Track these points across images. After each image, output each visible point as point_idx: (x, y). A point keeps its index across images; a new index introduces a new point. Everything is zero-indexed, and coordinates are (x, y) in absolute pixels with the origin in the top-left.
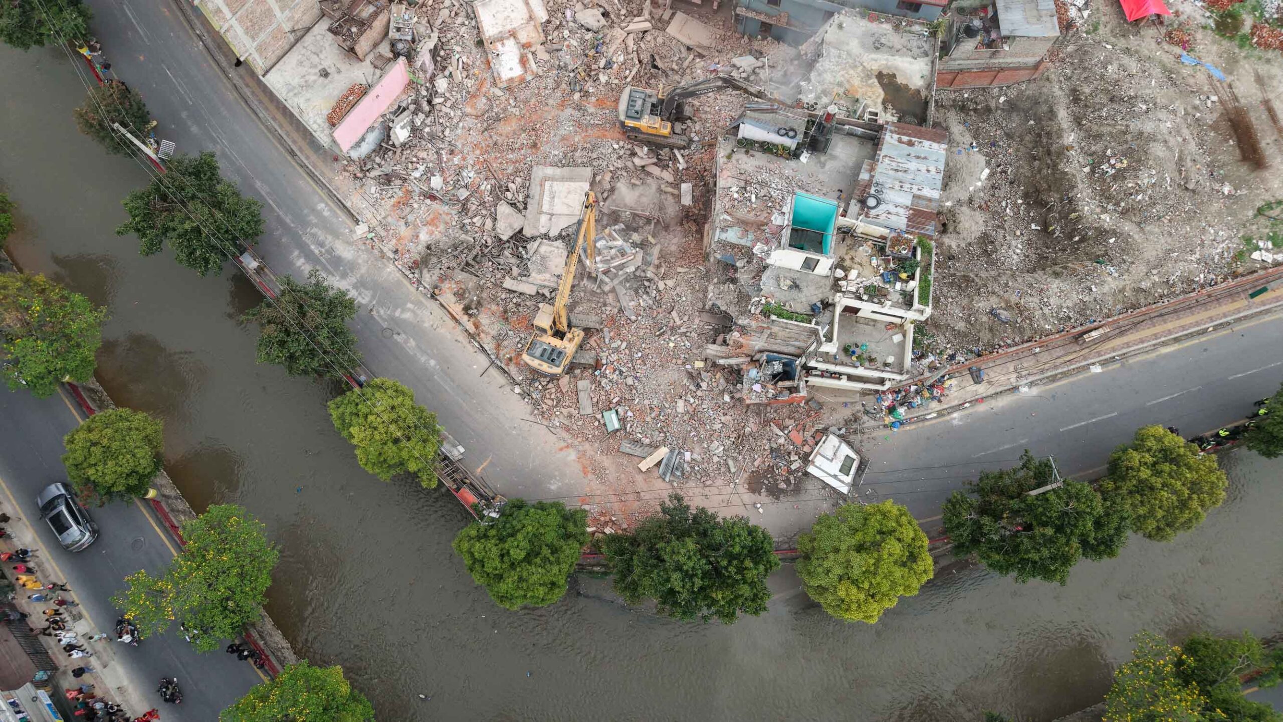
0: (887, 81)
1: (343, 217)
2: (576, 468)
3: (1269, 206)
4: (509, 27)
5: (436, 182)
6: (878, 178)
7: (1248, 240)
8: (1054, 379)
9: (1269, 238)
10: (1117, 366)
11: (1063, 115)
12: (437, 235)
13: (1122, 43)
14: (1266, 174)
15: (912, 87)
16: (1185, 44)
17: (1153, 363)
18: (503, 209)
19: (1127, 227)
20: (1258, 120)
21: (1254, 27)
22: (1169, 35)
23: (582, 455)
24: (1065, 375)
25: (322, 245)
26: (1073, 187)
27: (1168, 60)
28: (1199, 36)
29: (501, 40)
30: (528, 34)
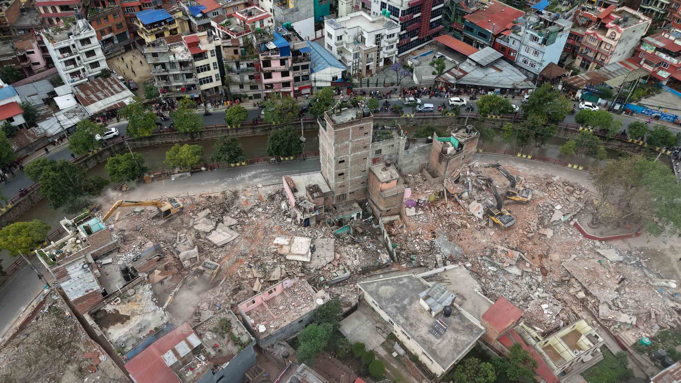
1: (269, 184)
4: (293, 245)
5: (260, 210)
6: (90, 274)
12: (240, 200)
15: (111, 327)
18: (234, 222)
25: (264, 176)
29: (290, 242)
30: (285, 250)
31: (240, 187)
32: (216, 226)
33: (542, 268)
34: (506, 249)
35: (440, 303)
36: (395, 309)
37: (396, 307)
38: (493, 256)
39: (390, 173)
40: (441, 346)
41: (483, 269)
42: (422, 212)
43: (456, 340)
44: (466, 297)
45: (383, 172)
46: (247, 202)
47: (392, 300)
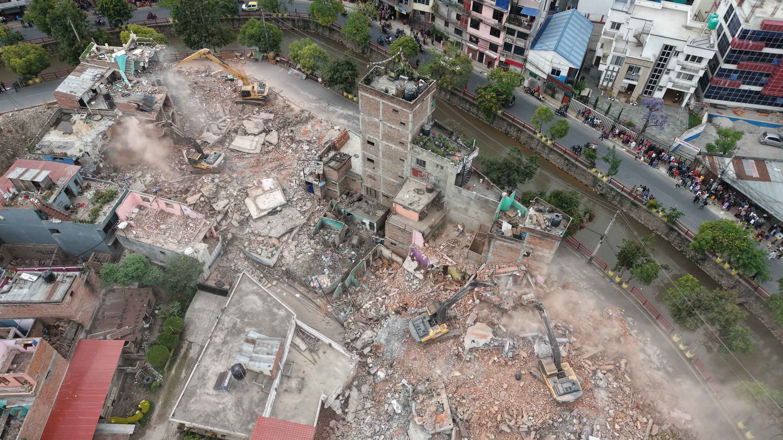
4: (267, 195)
15: (57, 131)
29: (270, 190)
30: (256, 192)
31: (322, 116)
32: (260, 133)
34: (446, 406)
35: (251, 359)
36: (231, 325)
37: (235, 324)
38: (421, 397)
39: (416, 199)
40: (205, 397)
41: (389, 395)
42: (421, 277)
43: (224, 410)
44: (305, 391)
45: (412, 192)
46: (306, 132)
47: (243, 315)
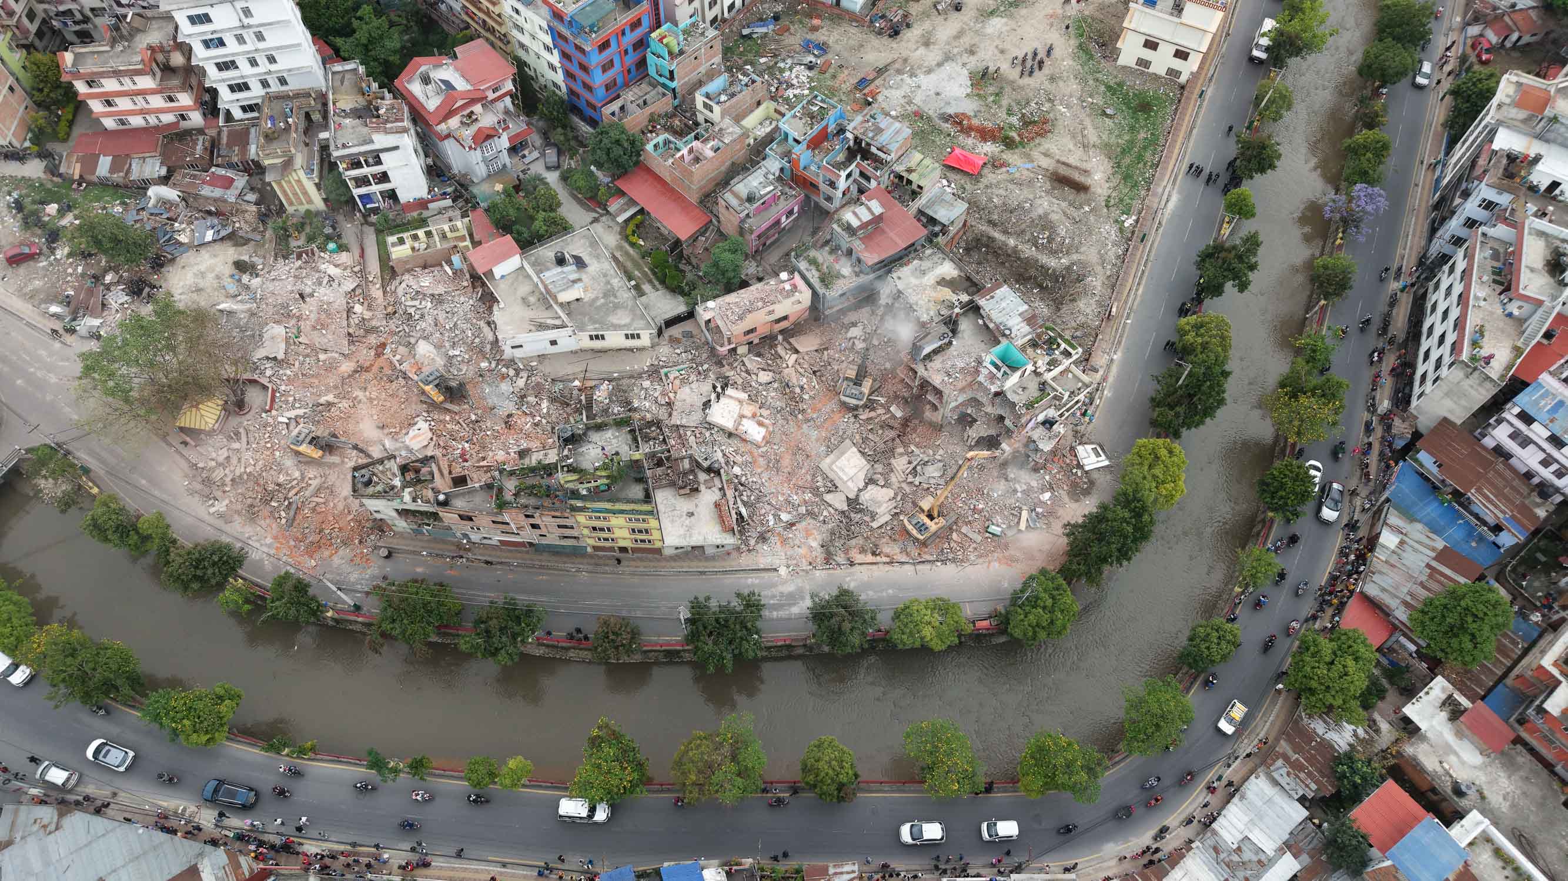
0: (942, 282)
1: (766, 575)
2: (1004, 567)
3: (1107, 201)
4: (736, 416)
5: (785, 517)
6: (998, 321)
7: (1116, 221)
8: (1119, 342)
9: (1123, 213)
10: (1132, 315)
11: (997, 235)
12: (819, 537)
13: (981, 186)
14: (1092, 189)
16: (1004, 165)
17: (1142, 301)
18: (828, 497)
19: (1075, 257)
20: (1063, 171)
21: (1019, 135)
22: (994, 166)
23: (999, 560)
24: (1121, 336)
25: (775, 596)
26: (1037, 261)
27: (1005, 176)
28: (1005, 157)
29: (739, 424)
30: (748, 410)
32: (857, 496)
33: (378, 355)
44: (519, 301)
46: (808, 534)
